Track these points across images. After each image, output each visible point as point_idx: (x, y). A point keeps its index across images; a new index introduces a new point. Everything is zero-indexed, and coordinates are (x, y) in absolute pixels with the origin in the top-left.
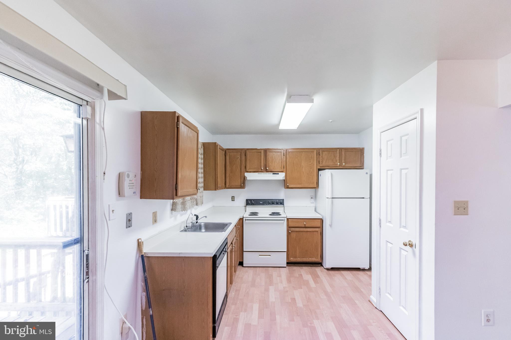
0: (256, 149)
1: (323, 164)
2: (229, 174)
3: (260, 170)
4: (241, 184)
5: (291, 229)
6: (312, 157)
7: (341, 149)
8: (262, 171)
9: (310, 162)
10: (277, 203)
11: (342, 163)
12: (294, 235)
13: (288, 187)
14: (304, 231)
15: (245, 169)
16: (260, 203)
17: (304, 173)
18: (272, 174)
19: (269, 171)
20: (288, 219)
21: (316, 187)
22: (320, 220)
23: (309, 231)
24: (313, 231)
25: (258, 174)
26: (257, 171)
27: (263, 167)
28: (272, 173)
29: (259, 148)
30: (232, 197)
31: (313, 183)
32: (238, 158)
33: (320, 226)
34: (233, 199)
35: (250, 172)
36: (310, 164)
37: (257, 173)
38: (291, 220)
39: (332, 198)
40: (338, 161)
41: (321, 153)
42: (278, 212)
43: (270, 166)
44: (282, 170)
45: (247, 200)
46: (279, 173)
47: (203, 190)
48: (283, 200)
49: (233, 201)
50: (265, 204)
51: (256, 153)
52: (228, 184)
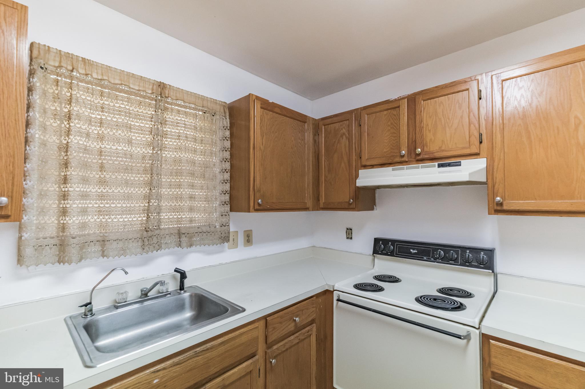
0: (387, 102)
2: (325, 175)
3: (398, 159)
4: (350, 200)
8: (405, 159)
10: (466, 263)
13: (499, 208)
15: (359, 162)
16: (411, 253)
18: (434, 166)
19: (426, 156)
25: (393, 170)
26: (390, 161)
27: (406, 149)
28: (436, 164)
29: (393, 96)
30: (347, 229)
32: (344, 134)
34: (349, 233)
35: (372, 166)
37: (390, 168)
38: (501, 347)
42: (465, 291)
43: (428, 144)
44: (474, 150)
45: (377, 241)
46: (460, 162)
47: (229, 209)
48: (490, 252)
49: (349, 240)
50: (425, 256)
51: (385, 112)
52: (322, 200)
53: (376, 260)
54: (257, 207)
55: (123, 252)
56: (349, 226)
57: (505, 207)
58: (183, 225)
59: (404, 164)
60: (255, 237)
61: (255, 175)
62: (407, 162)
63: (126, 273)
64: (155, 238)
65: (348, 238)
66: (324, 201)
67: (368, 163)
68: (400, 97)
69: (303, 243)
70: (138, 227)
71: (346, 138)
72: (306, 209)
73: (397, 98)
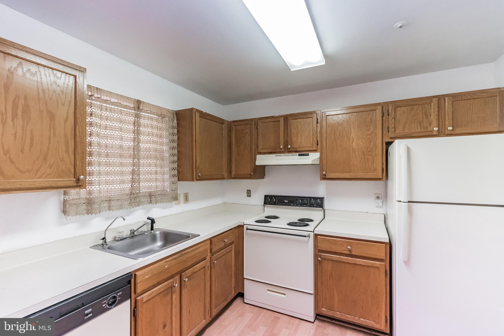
0: (273, 117)
1: (397, 132)
2: (235, 157)
3: (278, 150)
4: (251, 173)
5: (321, 255)
6: (371, 121)
7: (440, 98)
8: (282, 150)
9: (369, 130)
11: (446, 127)
12: (328, 266)
13: (324, 177)
14: (349, 263)
15: (257, 150)
16: (285, 202)
17: (356, 150)
18: (297, 155)
19: (293, 150)
20: (316, 235)
21: (380, 177)
22: (384, 245)
23: (358, 263)
24: (369, 267)
25: (276, 156)
26: (274, 151)
27: (283, 145)
29: (276, 114)
30: (248, 191)
31: (375, 170)
32: (247, 133)
33: (384, 258)
34: (249, 194)
35: (264, 153)
36: (368, 134)
37: (275, 155)
38: (321, 238)
39: (409, 202)
40: (435, 122)
41: (391, 111)
42: (310, 219)
43: (294, 143)
44: (314, 148)
45: (266, 197)
46: (309, 154)
47: (177, 180)
48: (322, 199)
49: (249, 197)
50: (292, 203)
51: (272, 123)
52: (234, 173)
53: (265, 208)
54: (198, 178)
55: (121, 207)
56: (249, 189)
57: (327, 177)
58: (152, 190)
59: (282, 153)
60: (190, 197)
61: (197, 159)
62: (283, 152)
63: (124, 219)
64: (138, 198)
65: (248, 196)
66: (234, 174)
67: (262, 151)
68: (280, 115)
69: (218, 201)
70: (128, 192)
71: (249, 135)
72: (223, 178)
73: (278, 115)
